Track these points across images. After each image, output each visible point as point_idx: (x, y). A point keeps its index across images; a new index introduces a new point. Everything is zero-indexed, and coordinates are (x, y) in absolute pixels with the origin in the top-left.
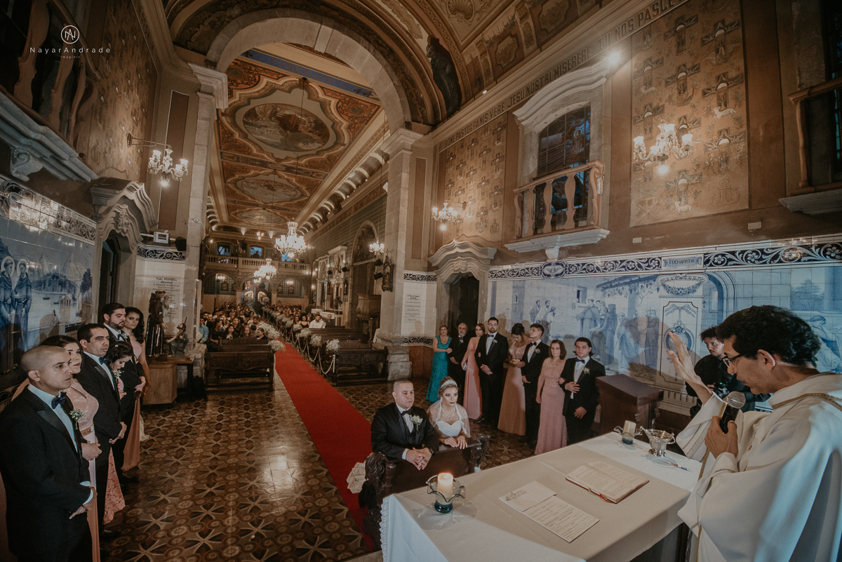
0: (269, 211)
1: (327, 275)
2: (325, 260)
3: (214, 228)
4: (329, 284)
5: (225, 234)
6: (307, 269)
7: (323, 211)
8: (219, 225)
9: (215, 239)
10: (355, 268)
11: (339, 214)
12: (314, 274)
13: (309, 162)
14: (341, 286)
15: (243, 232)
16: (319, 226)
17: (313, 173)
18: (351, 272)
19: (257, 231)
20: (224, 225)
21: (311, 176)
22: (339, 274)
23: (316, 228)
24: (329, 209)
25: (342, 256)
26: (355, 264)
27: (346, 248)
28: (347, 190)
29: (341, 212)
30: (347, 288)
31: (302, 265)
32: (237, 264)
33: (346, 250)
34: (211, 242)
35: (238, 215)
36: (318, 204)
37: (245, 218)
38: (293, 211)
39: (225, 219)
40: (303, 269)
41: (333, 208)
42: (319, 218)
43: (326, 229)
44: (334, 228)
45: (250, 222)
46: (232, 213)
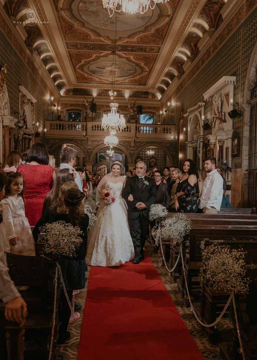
0: (120, 56)
1: (202, 132)
2: (197, 113)
3: (62, 93)
5: (74, 99)
6: (173, 133)
7: (192, 40)
8: (67, 87)
9: (64, 105)
10: (252, 108)
11: (217, 33)
12: (181, 137)
15: (95, 94)
18: (245, 116)
19: (107, 91)
20: (72, 87)
23: (181, 72)
24: (200, 34)
26: (253, 102)
27: (234, 78)
29: (222, 26)
30: (239, 145)
31: (166, 127)
32: (86, 130)
33: (234, 81)
34: (59, 108)
35: (85, 68)
36: (184, 29)
37: (94, 72)
38: (152, 50)
39: (73, 78)
40: (167, 133)
41: (207, 26)
42: (186, 54)
43: (197, 67)
44: (211, 57)
45: (100, 79)
46: (77, 66)
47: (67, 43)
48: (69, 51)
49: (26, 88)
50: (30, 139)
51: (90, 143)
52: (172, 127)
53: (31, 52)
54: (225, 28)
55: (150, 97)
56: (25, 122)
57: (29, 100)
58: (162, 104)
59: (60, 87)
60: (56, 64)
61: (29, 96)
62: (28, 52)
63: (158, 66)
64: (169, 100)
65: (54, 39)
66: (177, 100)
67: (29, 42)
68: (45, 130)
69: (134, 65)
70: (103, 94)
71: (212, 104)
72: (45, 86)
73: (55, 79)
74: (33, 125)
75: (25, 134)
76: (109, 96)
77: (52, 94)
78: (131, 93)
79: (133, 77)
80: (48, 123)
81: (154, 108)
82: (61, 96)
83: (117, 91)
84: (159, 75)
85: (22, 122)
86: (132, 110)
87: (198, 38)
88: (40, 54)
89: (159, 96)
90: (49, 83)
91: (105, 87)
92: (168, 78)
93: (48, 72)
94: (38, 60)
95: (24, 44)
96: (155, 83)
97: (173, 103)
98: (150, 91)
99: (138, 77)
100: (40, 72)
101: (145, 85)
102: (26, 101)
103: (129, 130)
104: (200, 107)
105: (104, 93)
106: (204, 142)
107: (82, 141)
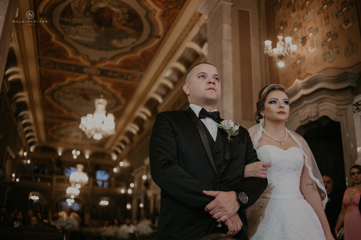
1: (143, 188)
3: (32, 149)
4: (146, 197)
5: (42, 155)
7: (139, 121)
8: (38, 145)
13: (124, 62)
15: (60, 153)
16: (136, 139)
17: (128, 74)
19: (71, 150)
20: (41, 145)
21: (126, 79)
28: (163, 92)
31: (118, 182)
32: (51, 182)
36: (134, 114)
41: (149, 114)
42: (135, 129)
46: (49, 130)
49: (11, 147)
51: (53, 193)
52: (123, 183)
55: (106, 157)
57: (10, 157)
58: (116, 164)
59: (31, 144)
60: (33, 128)
61: (11, 153)
62: (15, 120)
64: (121, 160)
66: (128, 161)
68: (17, 180)
72: (21, 144)
73: (28, 138)
76: (72, 155)
77: (25, 150)
81: (109, 166)
82: (31, 153)
83: (80, 150)
88: (22, 121)
89: (114, 157)
90: (24, 142)
93: (24, 133)
94: (20, 125)
95: (14, 116)
98: (107, 152)
100: (19, 133)
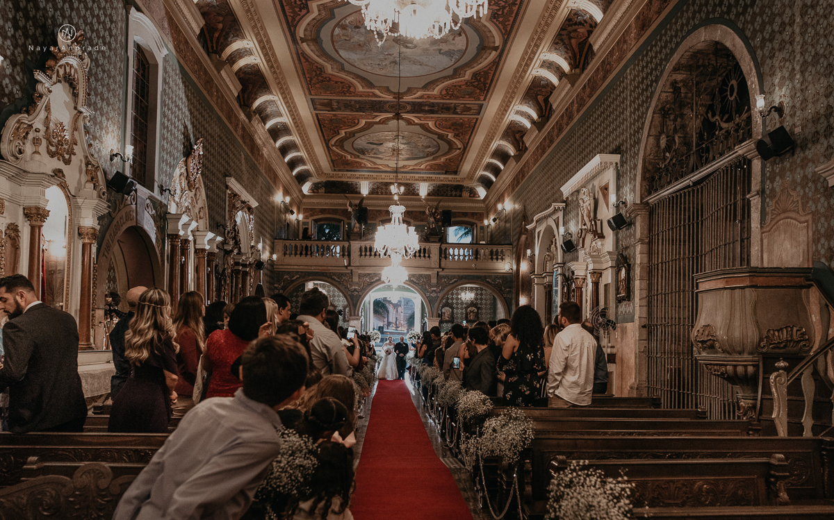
0: (409, 122)
1: (561, 256)
2: (551, 222)
3: (306, 188)
4: (568, 279)
5: (328, 201)
6: (508, 259)
7: (539, 93)
8: (315, 179)
9: (309, 212)
10: (651, 211)
11: (584, 78)
14: (608, 278)
15: (365, 190)
18: (639, 229)
19: (388, 184)
20: (324, 179)
22: (598, 243)
23: (521, 148)
24: (554, 80)
25: (605, 189)
26: (653, 199)
27: (616, 158)
29: (594, 65)
30: (629, 279)
31: (495, 248)
32: (349, 255)
33: (617, 164)
34: (301, 217)
35: (347, 145)
36: (525, 71)
37: (362, 151)
38: (467, 109)
39: (324, 162)
40: (497, 259)
41: (566, 67)
42: (529, 117)
43: (550, 139)
44: (575, 120)
45: (375, 164)
46: (333, 142)
47: (312, 100)
48: (317, 114)
49: (239, 180)
50: (245, 274)
51: (356, 279)
52: (505, 248)
53: (249, 117)
54: (598, 69)
55: (466, 194)
56: (237, 243)
57: (243, 202)
58: (488, 207)
59: (302, 178)
60: (295, 138)
61: (245, 196)
62: (242, 116)
63: (479, 139)
64: (500, 199)
65: (290, 93)
66: (516, 199)
67: (245, 100)
68: (275, 257)
69: (435, 137)
70: (379, 191)
71: (578, 206)
72: (275, 178)
73: (293, 164)
74: (252, 247)
75: (237, 264)
76: (391, 194)
77: (287, 192)
78: (431, 188)
79: (434, 159)
80: (280, 245)
81: (473, 214)
82: (304, 196)
83: (406, 185)
84: (481, 156)
85: (232, 243)
86: (432, 220)
87: (550, 88)
88: (264, 120)
89: (482, 192)
90: (282, 172)
91: (385, 178)
92: (498, 160)
93: (279, 154)
94: (261, 131)
95: (236, 103)
96: (475, 169)
97: (508, 206)
98: (465, 184)
99: (443, 159)
100: (265, 152)
101: (455, 173)
102: (238, 205)
103: (427, 255)
104: (556, 211)
105: (382, 189)
106: (563, 275)
107: (341, 275)
